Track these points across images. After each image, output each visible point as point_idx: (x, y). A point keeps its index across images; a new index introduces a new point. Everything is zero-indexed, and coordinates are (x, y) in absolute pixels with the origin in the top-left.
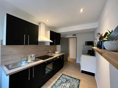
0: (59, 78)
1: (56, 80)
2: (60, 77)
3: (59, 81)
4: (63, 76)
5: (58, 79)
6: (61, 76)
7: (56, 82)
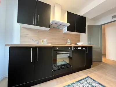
0: (80, 80)
1: (74, 81)
2: (82, 80)
3: (79, 84)
4: (89, 80)
5: (78, 81)
6: (85, 78)
7: (73, 83)
